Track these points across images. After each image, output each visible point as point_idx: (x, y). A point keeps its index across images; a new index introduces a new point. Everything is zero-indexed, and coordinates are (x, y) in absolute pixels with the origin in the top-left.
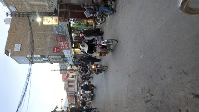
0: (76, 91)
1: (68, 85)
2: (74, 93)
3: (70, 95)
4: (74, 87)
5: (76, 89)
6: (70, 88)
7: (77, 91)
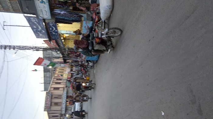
0: (63, 112)
1: (51, 103)
2: (59, 116)
4: (60, 105)
5: (64, 109)
7: (66, 112)
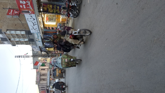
0: (48, 85)
1: (40, 79)
2: (46, 87)
3: (42, 89)
4: (46, 81)
5: (48, 83)
6: (42, 82)
7: (50, 84)
